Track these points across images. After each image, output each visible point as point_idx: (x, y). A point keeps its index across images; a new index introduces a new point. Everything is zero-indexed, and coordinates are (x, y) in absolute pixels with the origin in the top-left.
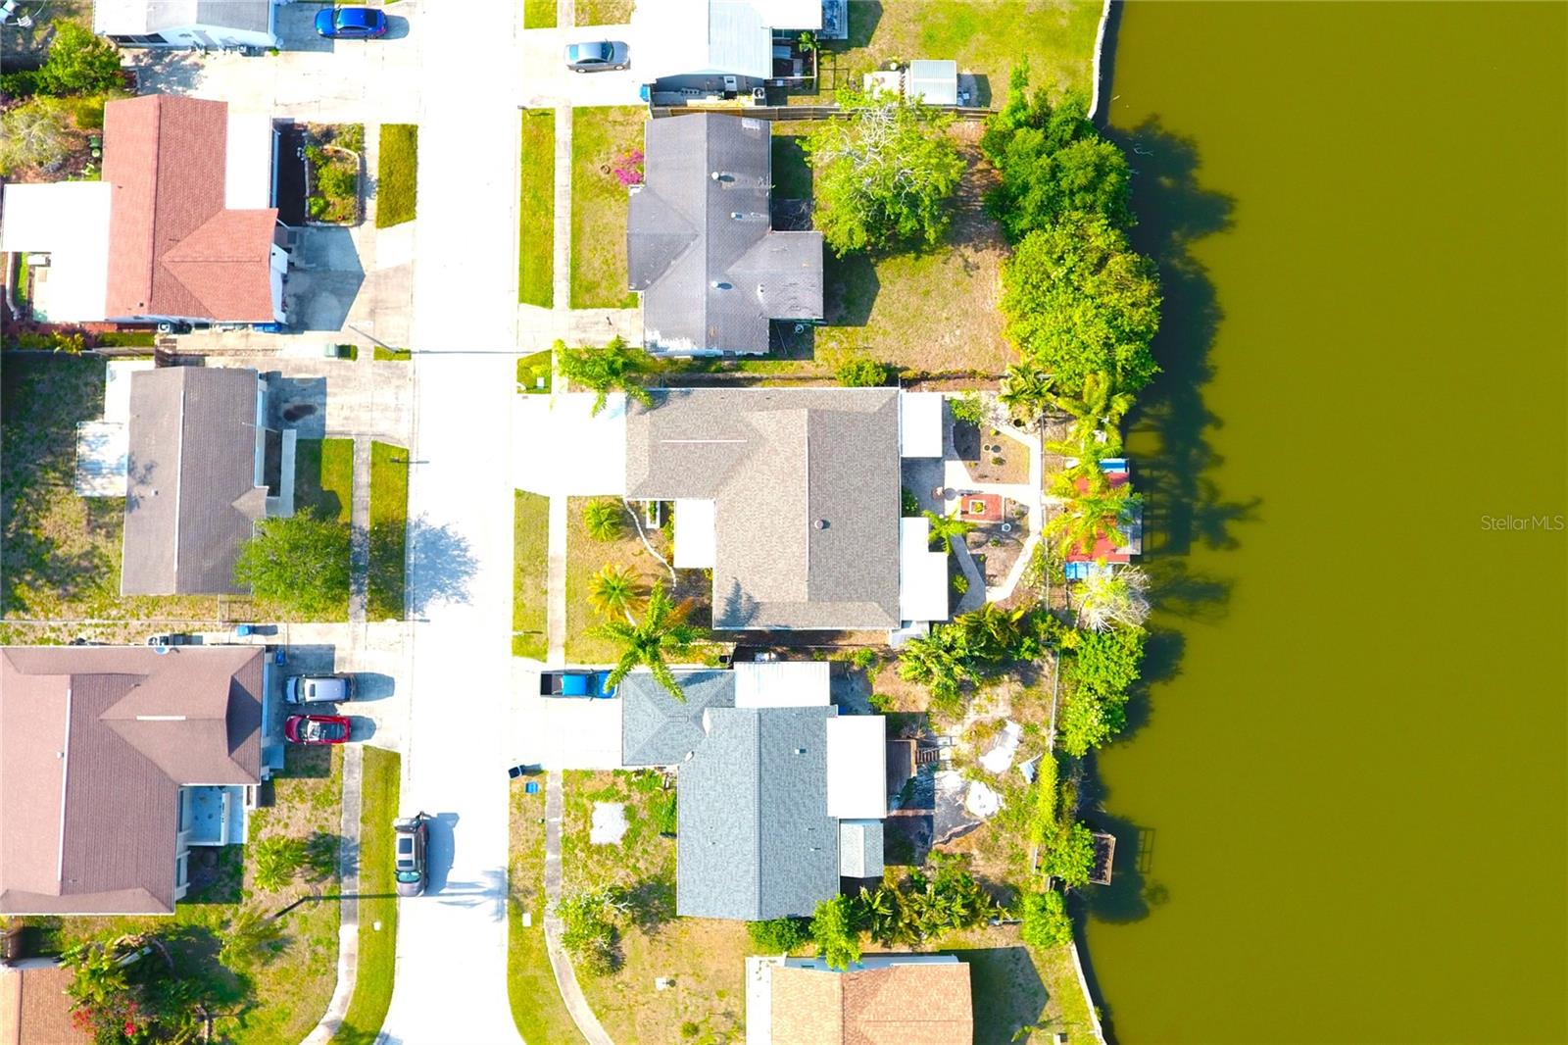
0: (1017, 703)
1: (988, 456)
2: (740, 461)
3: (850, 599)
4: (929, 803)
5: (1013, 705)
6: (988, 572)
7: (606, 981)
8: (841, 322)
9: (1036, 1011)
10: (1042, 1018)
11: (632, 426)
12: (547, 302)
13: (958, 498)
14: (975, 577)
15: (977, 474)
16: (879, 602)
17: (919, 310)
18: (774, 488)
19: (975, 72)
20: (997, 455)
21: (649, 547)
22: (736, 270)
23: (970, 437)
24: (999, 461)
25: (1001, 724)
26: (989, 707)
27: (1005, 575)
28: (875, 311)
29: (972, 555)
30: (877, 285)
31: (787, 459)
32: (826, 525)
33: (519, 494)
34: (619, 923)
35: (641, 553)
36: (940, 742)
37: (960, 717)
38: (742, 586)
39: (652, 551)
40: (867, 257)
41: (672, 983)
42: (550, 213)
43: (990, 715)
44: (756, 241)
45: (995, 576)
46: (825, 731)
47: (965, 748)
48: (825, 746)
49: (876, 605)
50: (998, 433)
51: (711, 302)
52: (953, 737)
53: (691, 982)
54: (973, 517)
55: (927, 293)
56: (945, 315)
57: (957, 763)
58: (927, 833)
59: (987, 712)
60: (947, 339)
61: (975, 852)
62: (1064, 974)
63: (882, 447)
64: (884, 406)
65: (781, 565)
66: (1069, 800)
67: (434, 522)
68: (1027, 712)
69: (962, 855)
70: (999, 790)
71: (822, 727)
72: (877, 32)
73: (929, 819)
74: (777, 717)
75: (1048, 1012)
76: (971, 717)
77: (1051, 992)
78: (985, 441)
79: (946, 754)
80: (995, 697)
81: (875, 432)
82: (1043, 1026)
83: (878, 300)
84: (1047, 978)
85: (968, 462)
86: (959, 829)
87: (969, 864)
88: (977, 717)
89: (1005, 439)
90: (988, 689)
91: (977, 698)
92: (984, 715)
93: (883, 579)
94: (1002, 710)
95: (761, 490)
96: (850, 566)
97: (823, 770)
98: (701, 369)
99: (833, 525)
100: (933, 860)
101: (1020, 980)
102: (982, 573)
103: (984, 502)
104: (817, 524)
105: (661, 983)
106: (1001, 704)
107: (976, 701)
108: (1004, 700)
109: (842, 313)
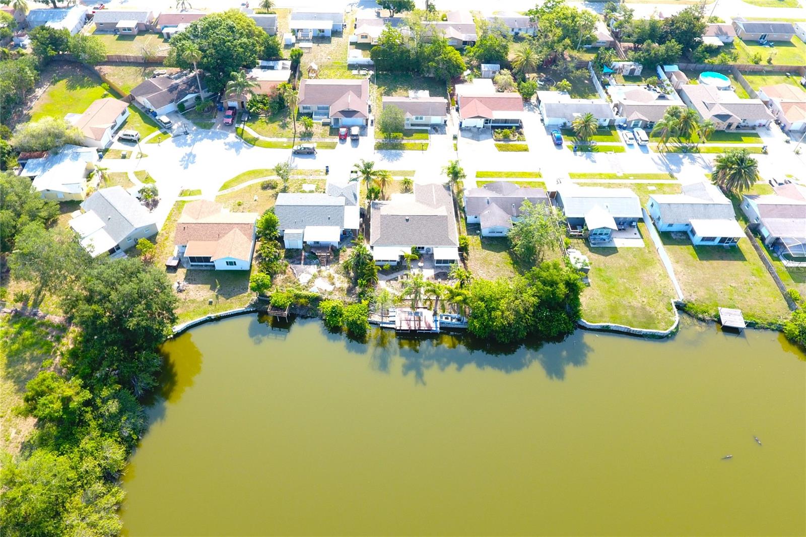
0: (341, 289)
2: (427, 204)
3: (381, 228)
4: (305, 264)
6: (391, 282)
7: (260, 187)
8: (482, 243)
9: (223, 295)
10: (220, 297)
12: (477, 177)
14: (389, 277)
16: (380, 238)
17: (491, 264)
18: (419, 210)
19: (591, 283)
25: (333, 284)
26: (339, 281)
27: (390, 287)
28: (488, 252)
29: (397, 277)
30: (498, 252)
31: (429, 212)
32: (407, 220)
33: (414, 171)
34: (277, 189)
36: (328, 267)
37: (337, 272)
38: (385, 205)
40: (509, 249)
41: (256, 200)
42: (507, 177)
43: (337, 281)
44: (506, 212)
45: (390, 284)
46: (335, 226)
47: (325, 274)
48: (330, 226)
51: (483, 198)
52: (330, 270)
53: (256, 204)
55: (497, 266)
56: (490, 271)
57: (319, 272)
58: (296, 262)
61: (286, 276)
62: (234, 305)
63: (437, 240)
64: (451, 241)
66: (302, 301)
67: (404, 155)
68: (337, 293)
69: (285, 271)
70: (308, 283)
71: (337, 225)
73: (300, 264)
74: (341, 211)
75: (221, 299)
76: (336, 276)
77: (229, 300)
79: (323, 268)
80: (343, 282)
81: (442, 238)
82: (217, 297)
84: (233, 299)
85: (434, 276)
86: (295, 272)
87: (282, 273)
90: (346, 280)
91: (344, 277)
92: (337, 279)
93: (388, 240)
94: (338, 285)
96: (393, 228)
97: (322, 225)
98: (460, 209)
99: (407, 223)
100: (285, 262)
101: (236, 289)
102: (392, 280)
104: (407, 218)
105: (256, 197)
107: (342, 277)
108: (342, 285)
109: (486, 243)
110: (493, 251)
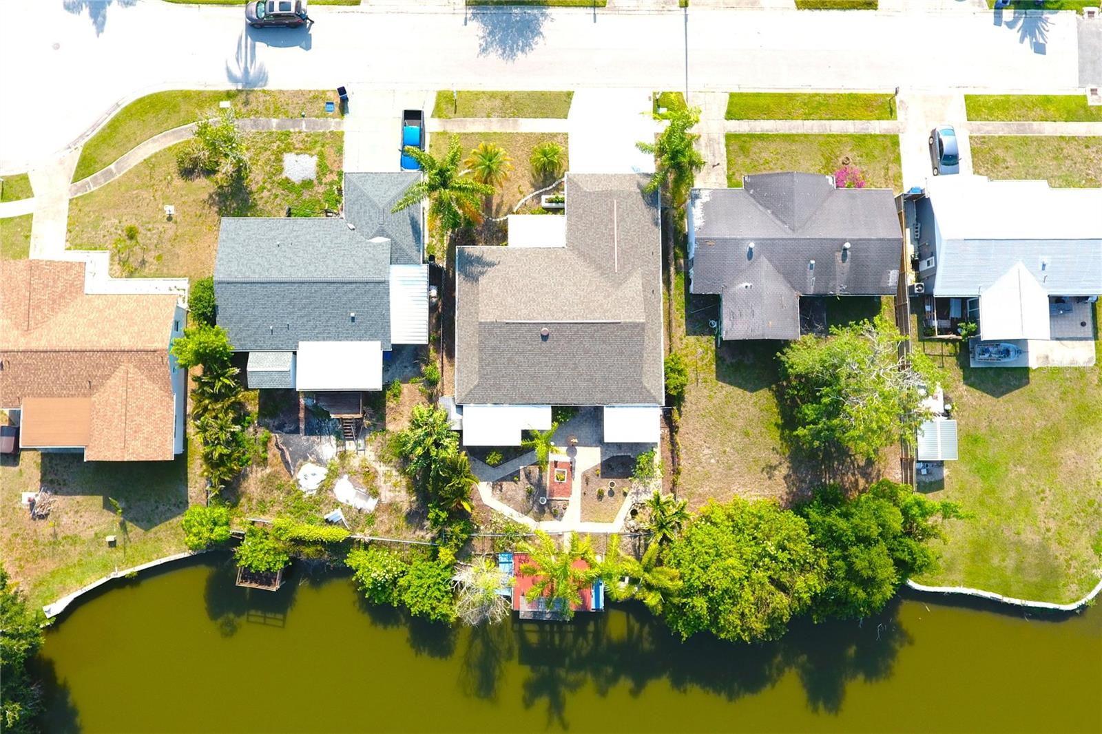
0: (392, 507)
1: (605, 485)
2: (599, 267)
3: (481, 359)
4: (310, 431)
5: (391, 505)
6: (505, 484)
7: (173, 167)
8: (719, 359)
9: (136, 520)
10: (129, 525)
11: (628, 178)
12: (730, 115)
13: (568, 459)
14: (500, 473)
15: (589, 475)
16: (478, 385)
17: (731, 427)
18: (576, 295)
19: (946, 480)
20: (606, 494)
21: (526, 199)
22: (764, 265)
23: (621, 471)
24: (600, 496)
25: (375, 494)
26: (389, 484)
27: (501, 499)
28: (729, 389)
29: (518, 471)
30: (752, 391)
31: (601, 305)
32: (545, 338)
33: (569, 95)
34: (219, 176)
35: (521, 193)
36: (360, 441)
37: (381, 458)
38: (492, 269)
39: (523, 201)
40: (777, 381)
41: (170, 218)
42: (807, 117)
43: (382, 484)
44: (790, 282)
45: (501, 490)
46: (369, 340)
47: (355, 463)
48: (357, 340)
49: (476, 383)
50: (625, 494)
51: (737, 242)
52: (364, 452)
53: (171, 233)
54: (552, 472)
55: (747, 434)
56: (728, 450)
57: (343, 456)
58: (286, 429)
59: (385, 482)
60: (707, 451)
61: (268, 470)
62: (165, 546)
63: (613, 388)
64: (648, 391)
65: (510, 300)
66: (309, 551)
67: (546, 27)
68: (385, 517)
69: (266, 459)
70: (320, 491)
71: (373, 337)
72: (978, 393)
73: (297, 431)
74: (382, 298)
75: (134, 530)
76: (382, 468)
77: (151, 534)
78: (618, 483)
79: (350, 446)
80: (397, 489)
81: (625, 383)
82: (122, 525)
83: (740, 391)
84: (161, 530)
85: (599, 468)
86: (288, 457)
87: (258, 465)
88: (381, 473)
89: (620, 501)
90: (404, 483)
91: (397, 474)
92: (383, 479)
93: (499, 389)
94: (386, 495)
95: (575, 283)
96: (510, 359)
97: (338, 337)
98: (676, 242)
99: (544, 345)
100: (262, 433)
101: (161, 508)
102: (504, 479)
103: (565, 481)
104: (545, 330)
105: (170, 209)
106: (392, 494)
107: (395, 473)
108: (395, 497)
109: (728, 360)
110: (740, 386)
